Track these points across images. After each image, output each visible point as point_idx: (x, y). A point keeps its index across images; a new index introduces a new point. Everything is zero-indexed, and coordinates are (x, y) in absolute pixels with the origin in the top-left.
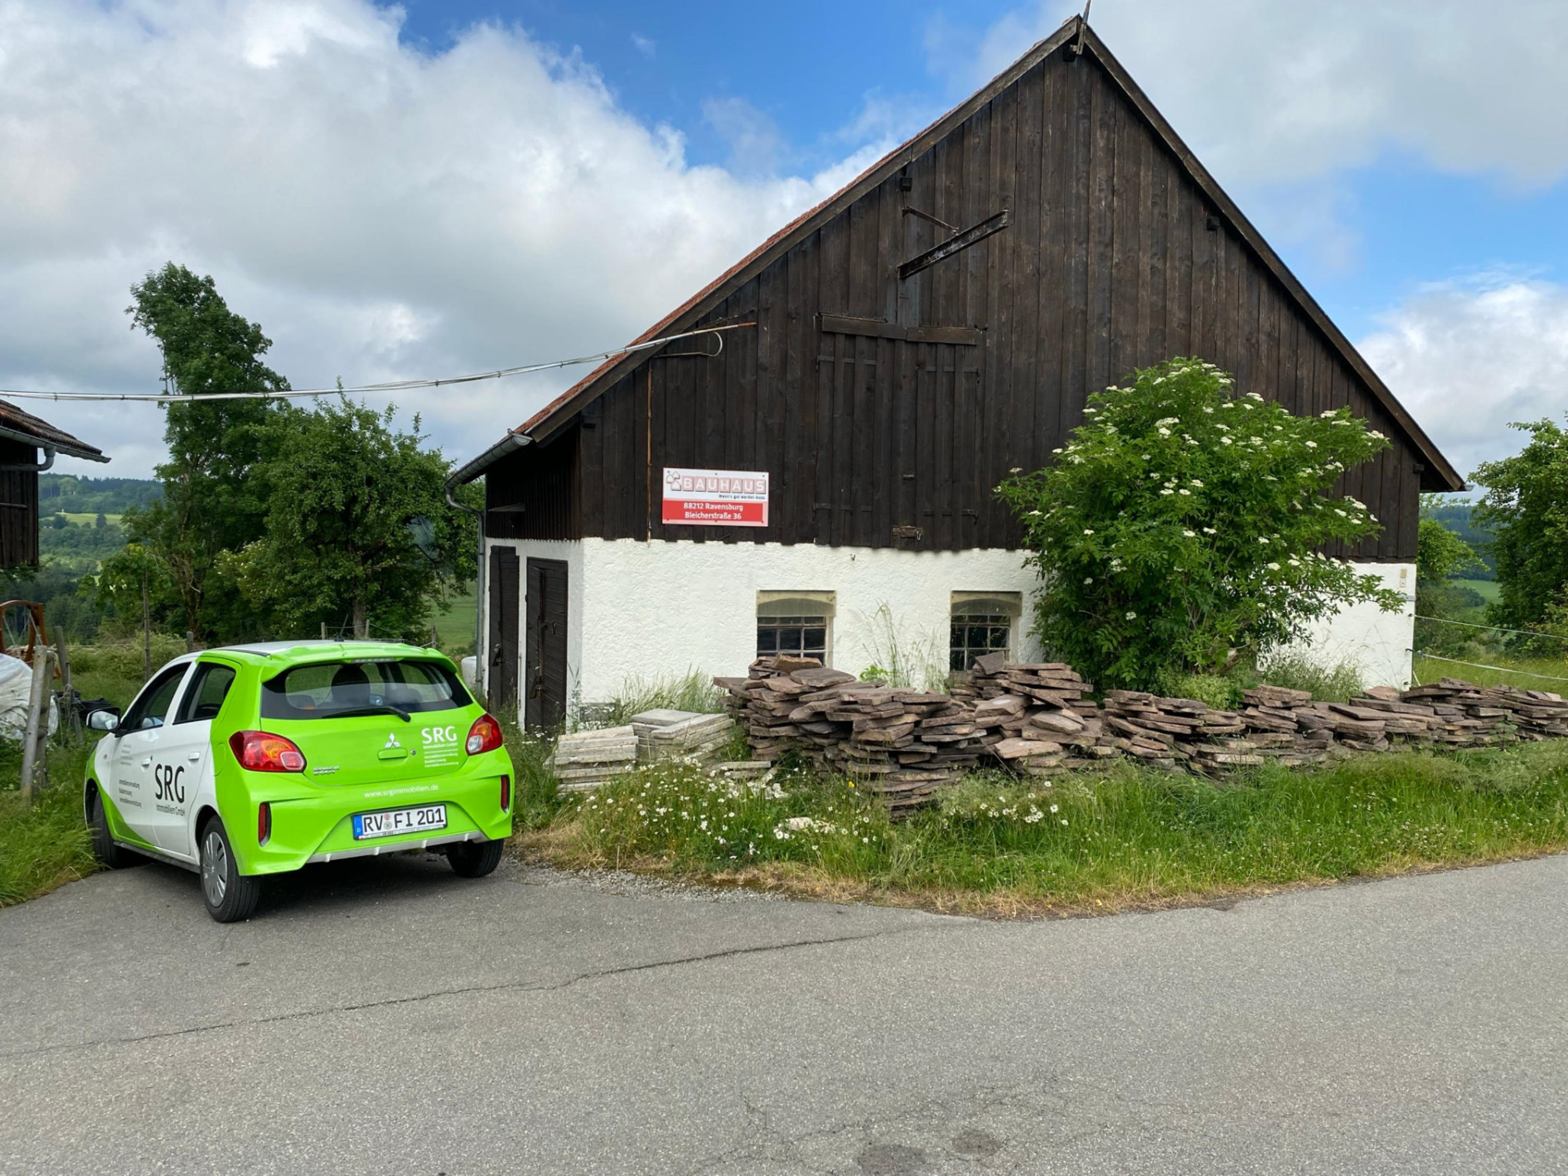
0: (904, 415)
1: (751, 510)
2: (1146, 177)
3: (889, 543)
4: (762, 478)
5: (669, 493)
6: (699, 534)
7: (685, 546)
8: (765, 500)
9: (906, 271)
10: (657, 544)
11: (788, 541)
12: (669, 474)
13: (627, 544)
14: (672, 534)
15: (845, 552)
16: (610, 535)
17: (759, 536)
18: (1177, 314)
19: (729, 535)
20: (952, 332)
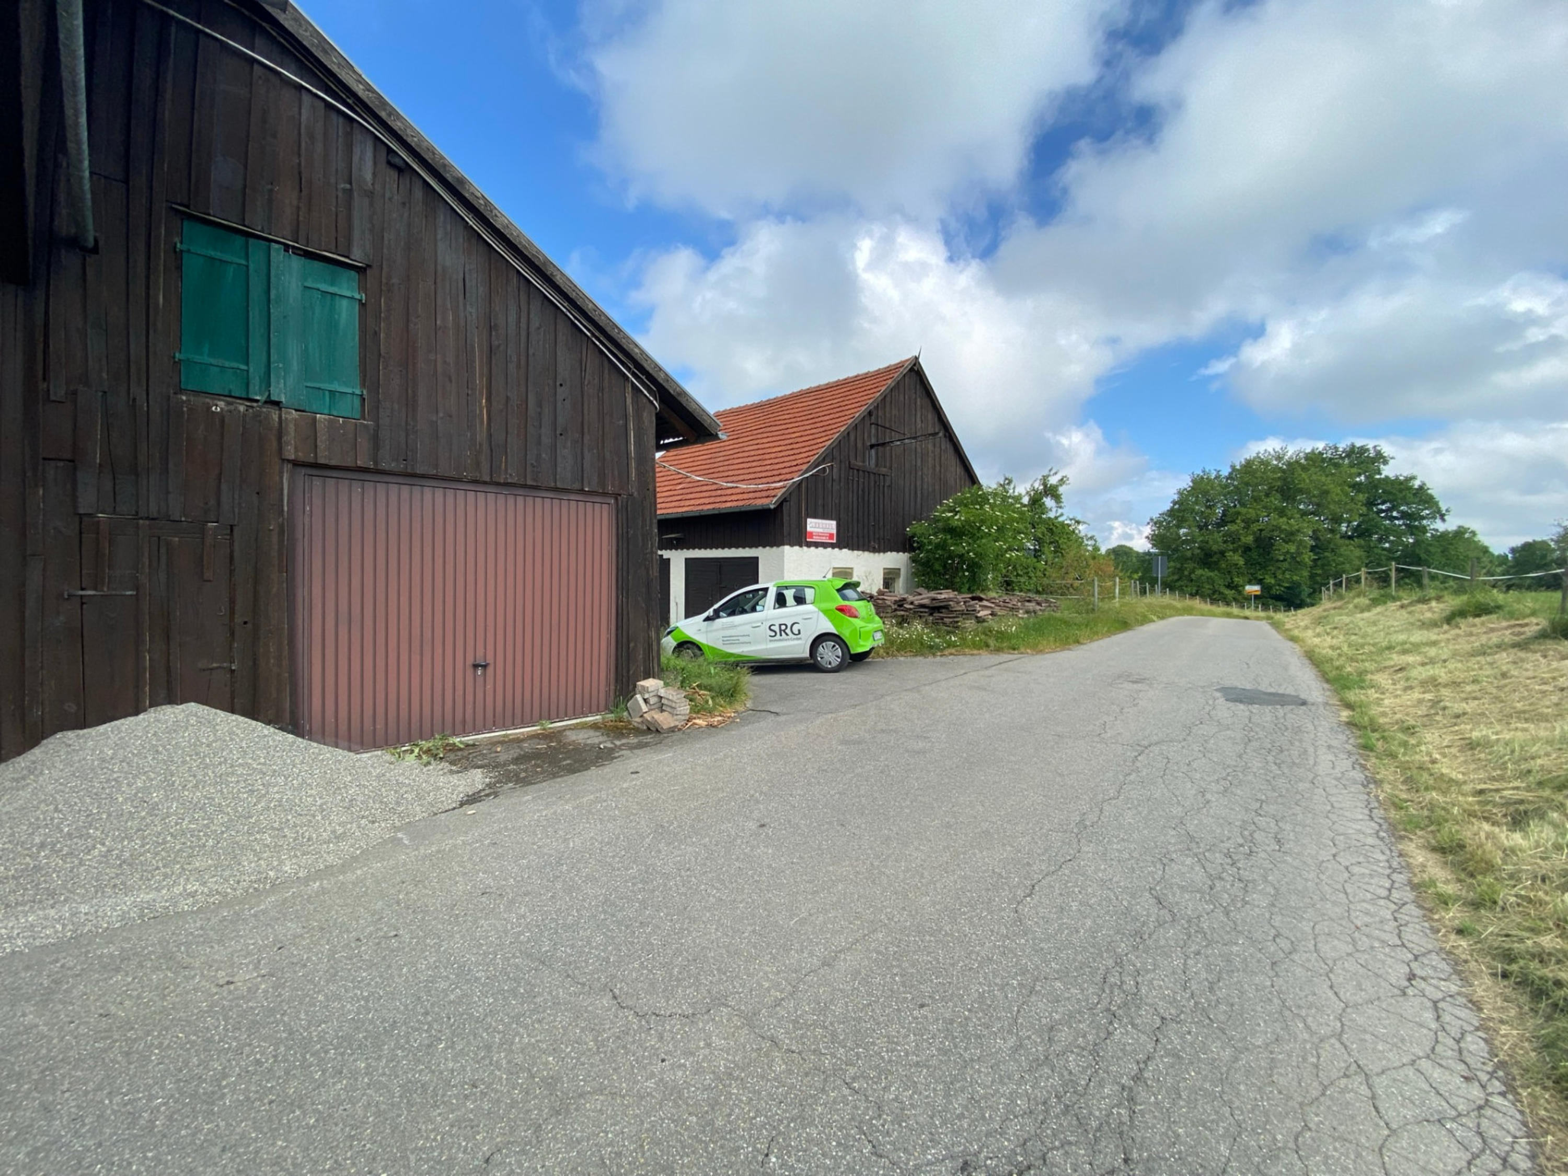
0: (872, 500)
1: (831, 536)
2: (930, 416)
3: (868, 550)
4: (834, 523)
5: (809, 529)
6: (817, 545)
7: (813, 549)
8: (834, 532)
9: (872, 446)
10: (805, 548)
11: (841, 548)
12: (809, 520)
13: (797, 548)
14: (809, 545)
15: (856, 552)
16: (792, 545)
17: (833, 546)
18: (938, 469)
19: (825, 545)
20: (883, 470)
